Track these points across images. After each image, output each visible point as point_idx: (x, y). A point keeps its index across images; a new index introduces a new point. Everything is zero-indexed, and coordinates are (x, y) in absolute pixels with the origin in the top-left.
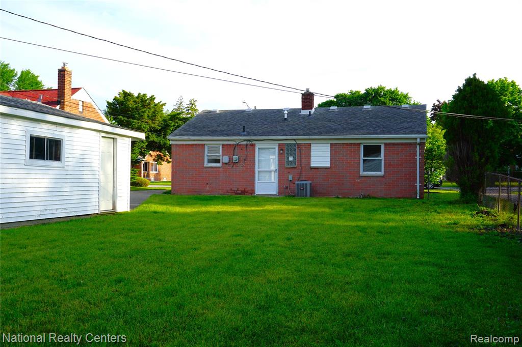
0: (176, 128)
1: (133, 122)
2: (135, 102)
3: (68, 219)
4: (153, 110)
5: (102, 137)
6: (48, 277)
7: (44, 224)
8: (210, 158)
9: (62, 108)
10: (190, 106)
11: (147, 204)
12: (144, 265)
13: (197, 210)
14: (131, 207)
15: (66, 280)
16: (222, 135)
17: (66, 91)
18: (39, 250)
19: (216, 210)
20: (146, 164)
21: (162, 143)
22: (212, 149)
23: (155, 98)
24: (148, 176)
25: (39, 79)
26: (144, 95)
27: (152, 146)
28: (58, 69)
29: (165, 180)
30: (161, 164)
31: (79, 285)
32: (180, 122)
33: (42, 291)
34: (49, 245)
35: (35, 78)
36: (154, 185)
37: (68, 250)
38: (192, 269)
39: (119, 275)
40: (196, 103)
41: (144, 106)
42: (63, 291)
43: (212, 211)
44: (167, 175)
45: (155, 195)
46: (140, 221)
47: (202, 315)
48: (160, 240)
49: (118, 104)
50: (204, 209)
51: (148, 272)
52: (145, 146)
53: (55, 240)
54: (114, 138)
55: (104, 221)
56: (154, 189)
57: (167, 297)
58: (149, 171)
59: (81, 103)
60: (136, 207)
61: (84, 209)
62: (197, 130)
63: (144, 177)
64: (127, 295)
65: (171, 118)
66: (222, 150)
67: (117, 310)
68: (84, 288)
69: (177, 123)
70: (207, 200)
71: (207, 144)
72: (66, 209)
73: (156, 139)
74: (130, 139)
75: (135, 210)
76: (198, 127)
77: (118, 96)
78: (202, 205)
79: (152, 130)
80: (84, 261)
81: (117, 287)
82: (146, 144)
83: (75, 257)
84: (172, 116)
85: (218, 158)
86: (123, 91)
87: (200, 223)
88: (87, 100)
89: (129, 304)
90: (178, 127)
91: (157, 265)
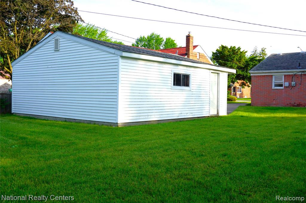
0: (254, 65)
1: (228, 63)
2: (229, 51)
3: (193, 119)
4: (239, 55)
5: (212, 72)
6: (185, 150)
7: (181, 121)
8: (276, 84)
9: (188, 57)
10: (262, 52)
11: (237, 111)
12: (238, 147)
13: (268, 115)
14: (228, 113)
15: (195, 152)
16: (284, 69)
17: (190, 48)
18: (180, 135)
19: (281, 116)
20: (235, 88)
21: (245, 75)
22: (278, 78)
23: (241, 48)
24: (235, 95)
25: (175, 42)
26: (234, 47)
27: (238, 77)
28: (186, 36)
29: (246, 97)
30: (244, 88)
31: (202, 155)
32: (256, 62)
33: (183, 157)
34: (185, 133)
35: (172, 41)
36: (240, 100)
37: (195, 136)
38: (268, 151)
39: (224, 152)
40: (266, 50)
41: (234, 54)
42: (195, 158)
43: (277, 117)
44: (247, 94)
45: (241, 106)
46: (233, 121)
47: (277, 180)
48: (247, 133)
49: (218, 53)
50: (272, 115)
51: (241, 151)
52: (234, 77)
53: (187, 130)
54: (218, 73)
55: (212, 121)
56: (240, 103)
57: (254, 167)
58: (236, 92)
59: (198, 54)
60: (230, 113)
61: (201, 113)
62: (268, 67)
63: (233, 95)
64: (229, 163)
65: (250, 60)
66: (284, 78)
67: (225, 172)
68: (205, 157)
69: (254, 63)
70: (274, 110)
71: (274, 75)
72: (192, 113)
73: (241, 73)
74: (227, 73)
75: (230, 115)
76: (268, 65)
77: (219, 49)
78: (272, 112)
79: (239, 68)
80: (204, 143)
81: (224, 159)
82: (235, 76)
83: (199, 140)
84: (251, 58)
85: (281, 84)
86: (222, 45)
87: (271, 123)
88: (201, 52)
89: (232, 169)
90: (255, 65)
91: (246, 148)
